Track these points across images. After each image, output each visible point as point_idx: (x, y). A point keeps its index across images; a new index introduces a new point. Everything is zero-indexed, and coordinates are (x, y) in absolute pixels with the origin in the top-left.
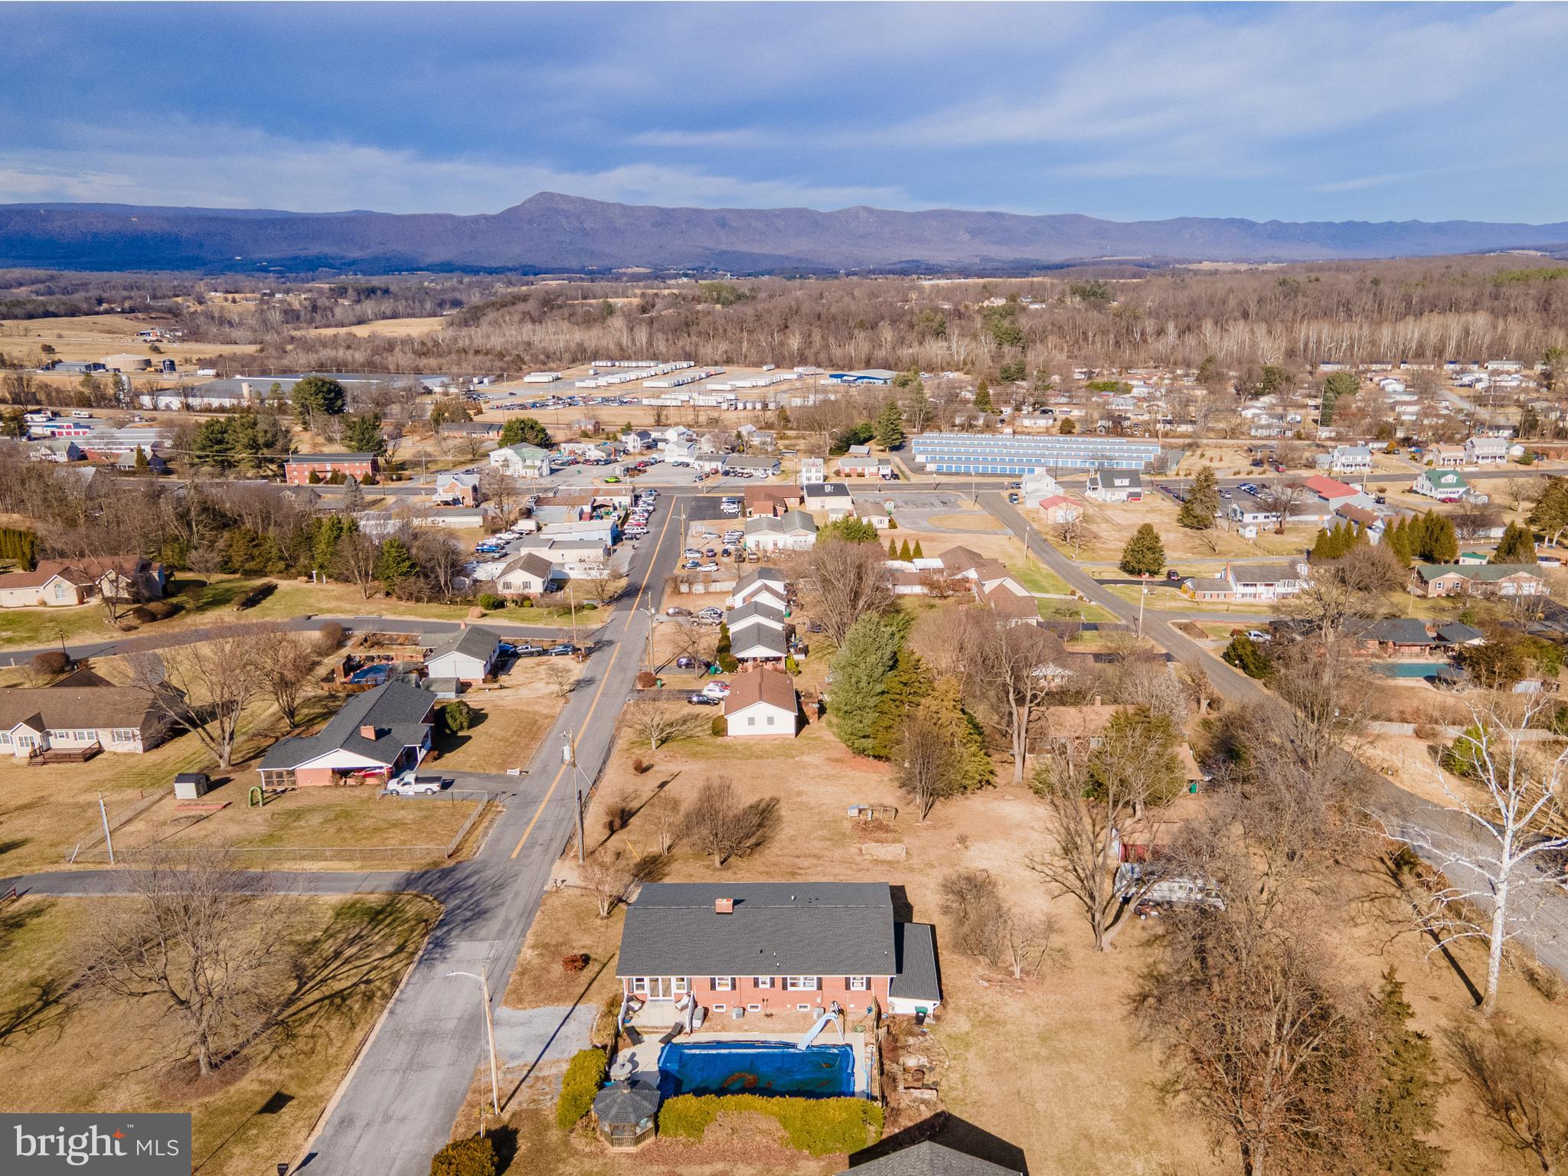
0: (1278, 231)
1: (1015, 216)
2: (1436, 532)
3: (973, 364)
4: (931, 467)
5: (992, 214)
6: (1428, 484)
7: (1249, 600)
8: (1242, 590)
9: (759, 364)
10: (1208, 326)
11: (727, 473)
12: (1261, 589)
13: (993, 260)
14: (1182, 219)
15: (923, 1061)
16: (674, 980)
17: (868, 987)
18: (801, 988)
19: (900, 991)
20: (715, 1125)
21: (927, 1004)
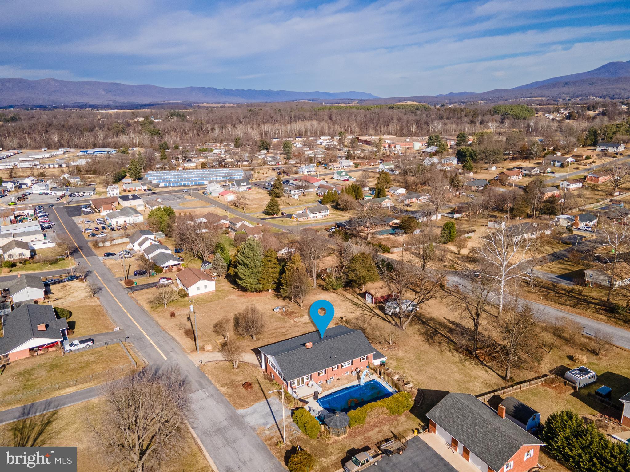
0: (226, 92)
1: (124, 85)
2: (356, 190)
3: (143, 143)
4: (162, 185)
5: (114, 84)
6: (337, 176)
7: (315, 219)
8: (312, 215)
9: (40, 147)
10: (229, 126)
11: (71, 196)
12: (318, 214)
13: (118, 102)
14: (191, 87)
15: (398, 376)
16: (305, 377)
17: (367, 359)
18: (346, 366)
19: (375, 357)
20: (368, 416)
21: (383, 359)
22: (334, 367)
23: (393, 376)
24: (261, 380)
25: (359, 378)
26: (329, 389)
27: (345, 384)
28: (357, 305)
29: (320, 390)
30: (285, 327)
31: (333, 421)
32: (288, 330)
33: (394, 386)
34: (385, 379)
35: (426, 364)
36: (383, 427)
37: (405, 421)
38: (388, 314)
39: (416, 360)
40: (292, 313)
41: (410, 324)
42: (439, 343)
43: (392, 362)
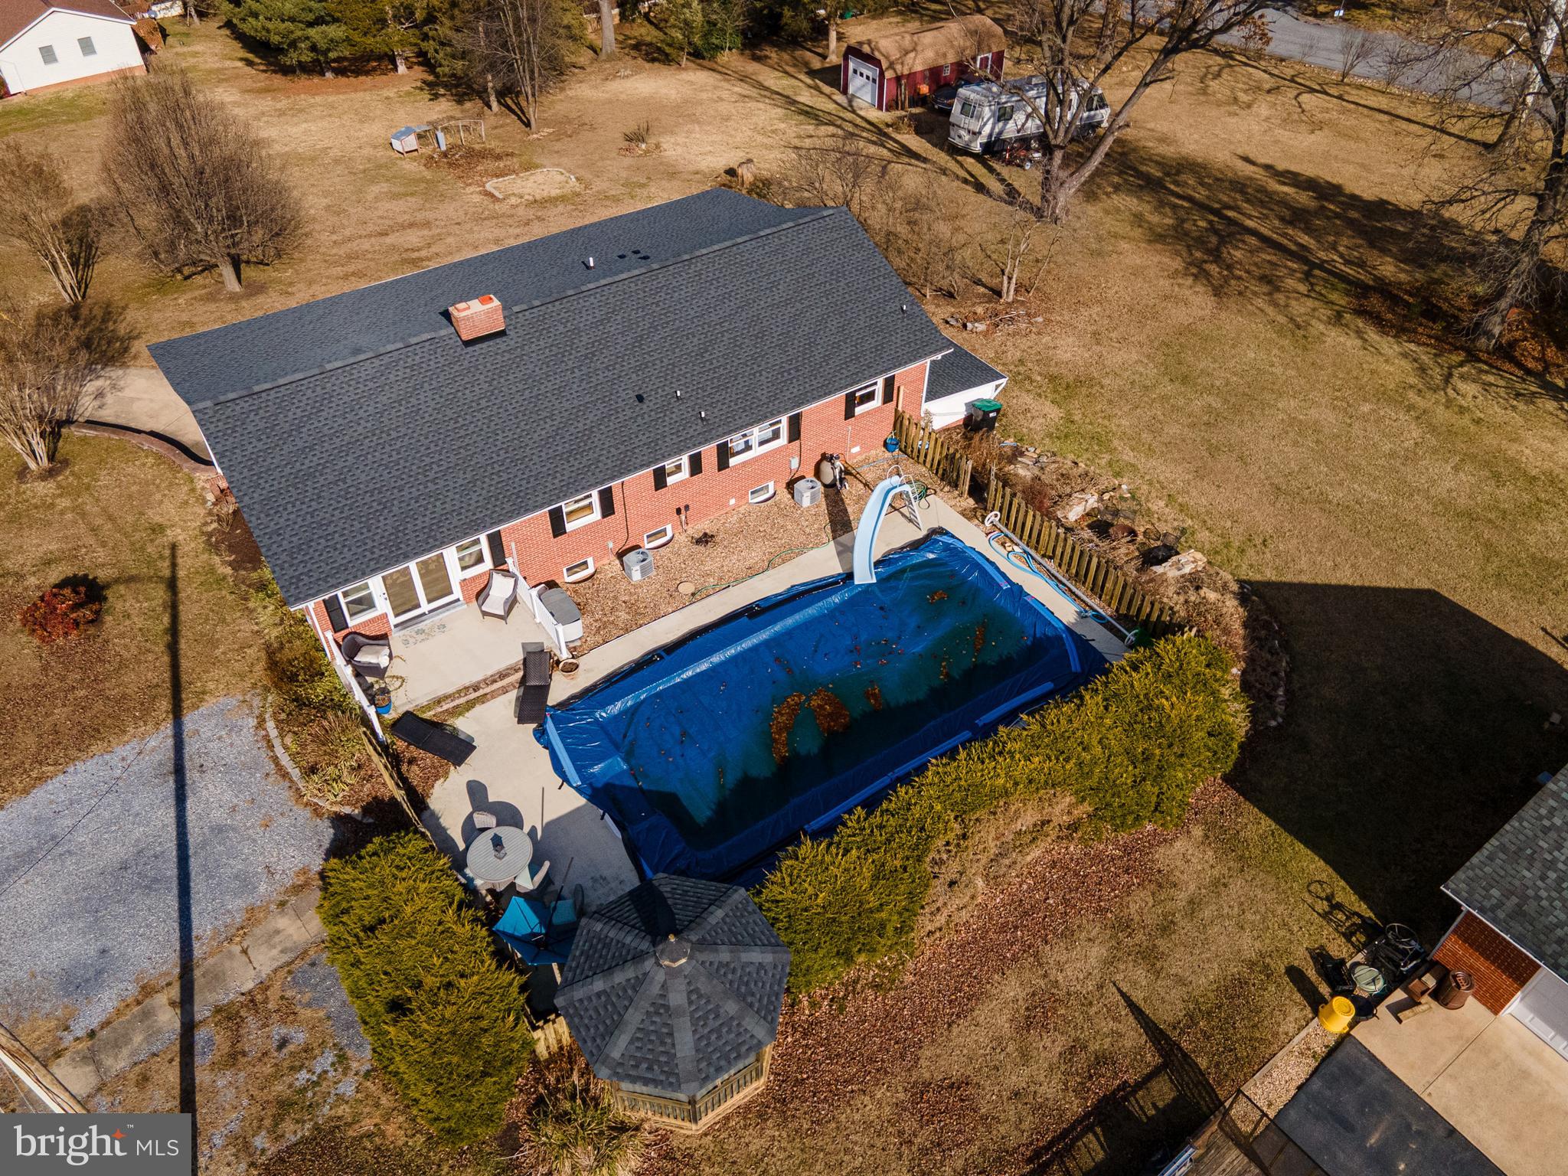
15: (1092, 501)
16: (451, 555)
17: (888, 397)
18: (757, 451)
19: (941, 385)
20: (938, 887)
21: (986, 392)
22: (669, 464)
23: (1063, 498)
24: (193, 558)
25: (841, 524)
26: (639, 616)
27: (752, 572)
28: (809, 113)
29: (561, 636)
30: (427, 224)
31: (634, 1018)
32: (439, 238)
33: (1079, 577)
34: (1019, 529)
35: (1237, 410)
36: (1054, 954)
37: (1218, 885)
38: (966, 152)
39: (1168, 388)
40: (484, 155)
41: (1089, 193)
42: (1265, 279)
43: (1027, 399)
